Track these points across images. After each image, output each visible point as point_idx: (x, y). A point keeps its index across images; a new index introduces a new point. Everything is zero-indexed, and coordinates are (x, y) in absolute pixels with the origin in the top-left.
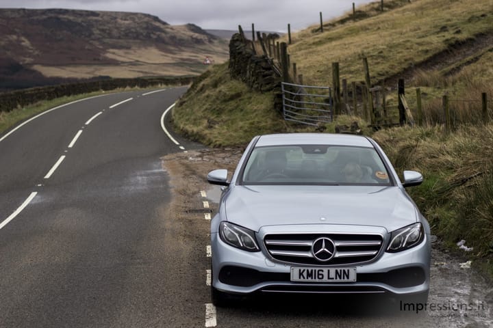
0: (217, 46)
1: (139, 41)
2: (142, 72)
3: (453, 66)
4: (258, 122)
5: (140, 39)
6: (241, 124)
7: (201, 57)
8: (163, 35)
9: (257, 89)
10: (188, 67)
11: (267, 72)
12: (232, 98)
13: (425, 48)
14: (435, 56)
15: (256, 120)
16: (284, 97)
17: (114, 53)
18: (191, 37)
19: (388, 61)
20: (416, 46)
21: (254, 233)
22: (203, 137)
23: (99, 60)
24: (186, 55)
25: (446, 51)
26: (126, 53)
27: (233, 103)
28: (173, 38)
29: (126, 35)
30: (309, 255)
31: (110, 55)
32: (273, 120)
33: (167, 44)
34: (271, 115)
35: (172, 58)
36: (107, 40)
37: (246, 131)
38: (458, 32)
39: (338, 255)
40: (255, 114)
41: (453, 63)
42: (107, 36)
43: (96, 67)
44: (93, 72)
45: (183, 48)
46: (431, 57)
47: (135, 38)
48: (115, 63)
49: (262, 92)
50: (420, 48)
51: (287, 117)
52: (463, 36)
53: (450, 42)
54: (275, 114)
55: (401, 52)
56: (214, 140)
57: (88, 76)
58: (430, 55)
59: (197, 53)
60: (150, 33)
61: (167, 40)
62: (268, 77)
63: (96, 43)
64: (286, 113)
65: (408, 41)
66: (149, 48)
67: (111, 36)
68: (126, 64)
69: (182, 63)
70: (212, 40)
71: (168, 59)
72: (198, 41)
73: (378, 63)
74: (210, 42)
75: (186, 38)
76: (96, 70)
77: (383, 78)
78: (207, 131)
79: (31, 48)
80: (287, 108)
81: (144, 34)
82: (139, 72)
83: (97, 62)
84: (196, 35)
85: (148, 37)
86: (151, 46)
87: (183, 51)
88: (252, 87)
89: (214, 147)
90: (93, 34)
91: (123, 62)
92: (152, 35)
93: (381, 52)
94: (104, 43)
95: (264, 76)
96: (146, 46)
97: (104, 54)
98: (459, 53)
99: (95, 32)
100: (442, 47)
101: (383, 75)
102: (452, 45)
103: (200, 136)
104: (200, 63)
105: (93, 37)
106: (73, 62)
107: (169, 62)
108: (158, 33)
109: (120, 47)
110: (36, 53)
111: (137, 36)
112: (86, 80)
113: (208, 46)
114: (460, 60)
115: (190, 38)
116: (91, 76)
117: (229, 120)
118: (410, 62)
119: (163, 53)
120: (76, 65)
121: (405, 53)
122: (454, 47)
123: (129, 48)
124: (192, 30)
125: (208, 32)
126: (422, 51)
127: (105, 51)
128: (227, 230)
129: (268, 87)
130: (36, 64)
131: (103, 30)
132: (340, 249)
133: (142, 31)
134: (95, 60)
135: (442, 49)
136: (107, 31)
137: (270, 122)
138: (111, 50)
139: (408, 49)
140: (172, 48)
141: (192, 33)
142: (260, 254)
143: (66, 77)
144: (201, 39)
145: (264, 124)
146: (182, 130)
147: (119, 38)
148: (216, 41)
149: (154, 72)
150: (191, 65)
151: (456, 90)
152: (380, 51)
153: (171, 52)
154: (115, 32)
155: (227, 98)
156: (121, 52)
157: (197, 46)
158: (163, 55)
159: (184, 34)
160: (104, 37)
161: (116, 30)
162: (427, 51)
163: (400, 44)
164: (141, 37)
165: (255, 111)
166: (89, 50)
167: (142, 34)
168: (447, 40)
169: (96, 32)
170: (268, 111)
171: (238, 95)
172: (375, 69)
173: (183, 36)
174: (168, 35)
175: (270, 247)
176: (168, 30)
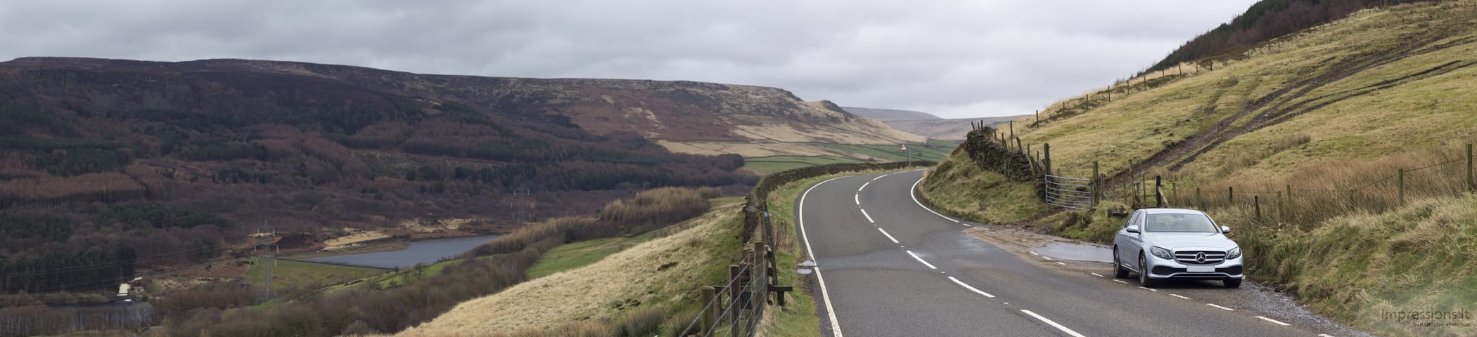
0: (853, 125)
1: (771, 117)
2: (773, 150)
3: (1173, 163)
4: (1027, 206)
5: (772, 115)
6: (1012, 207)
7: (837, 137)
8: (797, 112)
9: (1016, 180)
10: (822, 147)
11: (1025, 166)
12: (992, 186)
13: (1148, 148)
14: (1157, 155)
15: (1024, 204)
16: (1047, 186)
17: (743, 130)
18: (827, 114)
19: (1120, 158)
20: (1140, 146)
21: (1169, 251)
22: (979, 217)
23: (728, 136)
24: (820, 133)
25: (1164, 151)
26: (757, 130)
27: (993, 191)
28: (807, 115)
29: (758, 111)
30: (1195, 260)
31: (740, 131)
32: (1039, 204)
33: (800, 121)
34: (1036, 200)
35: (806, 136)
36: (736, 116)
37: (1017, 213)
38: (1171, 135)
39: (1207, 260)
40: (1020, 200)
41: (1171, 161)
42: (736, 111)
43: (725, 143)
44: (722, 149)
45: (817, 126)
46: (1153, 156)
47: (766, 115)
48: (744, 140)
49: (1022, 182)
50: (1144, 148)
51: (1049, 202)
52: (1176, 139)
53: (1167, 144)
54: (1039, 199)
55: (1129, 151)
56: (991, 219)
57: (716, 154)
58: (1152, 154)
59: (833, 132)
60: (782, 110)
61: (800, 117)
62: (1026, 170)
63: (725, 118)
64: (1048, 198)
65: (1133, 142)
66: (781, 125)
67: (741, 112)
68: (756, 142)
69: (816, 143)
70: (848, 118)
71: (801, 137)
72: (834, 120)
73: (1112, 160)
74: (847, 120)
75: (821, 115)
76: (725, 147)
77: (1119, 172)
78: (980, 213)
79: (657, 121)
80: (1049, 195)
81: (777, 110)
82: (770, 150)
83: (725, 139)
84: (832, 113)
85: (781, 113)
86: (783, 123)
87: (818, 129)
88: (1010, 177)
89: (994, 224)
90: (722, 109)
91: (753, 140)
92: (785, 112)
93: (1113, 151)
94: (734, 119)
95: (1022, 169)
96: (777, 123)
97: (733, 130)
98: (1174, 153)
99: (724, 107)
100: (1162, 147)
101: (1117, 170)
102: (1168, 146)
103: (974, 216)
104: (835, 143)
105: (722, 112)
106: (701, 137)
107: (802, 140)
108: (791, 110)
109: (751, 124)
110: (662, 127)
111: (769, 112)
112: (714, 157)
113: (844, 125)
114: (1177, 159)
115: (825, 116)
116: (719, 153)
117: (998, 204)
118: (1138, 159)
119: (796, 131)
120: (703, 141)
121: (1133, 152)
122: (1171, 147)
123: (760, 125)
124: (828, 107)
125: (844, 110)
126: (1146, 151)
127: (734, 127)
128: (1155, 251)
129: (1027, 177)
130: (662, 139)
131: (733, 105)
132: (1208, 257)
133: (774, 107)
134: (723, 136)
135: (1162, 149)
136: (737, 106)
137: (1036, 205)
138: (741, 126)
139: (1134, 148)
140: (806, 126)
141: (827, 111)
142: (1172, 260)
143: (693, 153)
144: (837, 117)
145: (1032, 207)
146: (949, 211)
147: (750, 113)
148: (852, 120)
149: (787, 151)
150: (825, 145)
151: (1185, 183)
152: (1112, 149)
153: (804, 130)
154: (746, 107)
155: (988, 186)
156: (751, 129)
157: (832, 124)
158: (796, 133)
159: (819, 111)
160: (734, 112)
161: (746, 105)
162: (1150, 151)
163: (1127, 145)
164: (773, 113)
165: (1020, 197)
166: (718, 125)
167: (774, 110)
168: (1165, 142)
169: (726, 106)
170: (1032, 198)
171: (997, 184)
172: (1112, 165)
173: (818, 113)
174: (802, 112)
175: (1177, 257)
176: (801, 106)
